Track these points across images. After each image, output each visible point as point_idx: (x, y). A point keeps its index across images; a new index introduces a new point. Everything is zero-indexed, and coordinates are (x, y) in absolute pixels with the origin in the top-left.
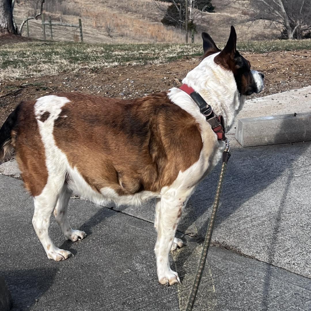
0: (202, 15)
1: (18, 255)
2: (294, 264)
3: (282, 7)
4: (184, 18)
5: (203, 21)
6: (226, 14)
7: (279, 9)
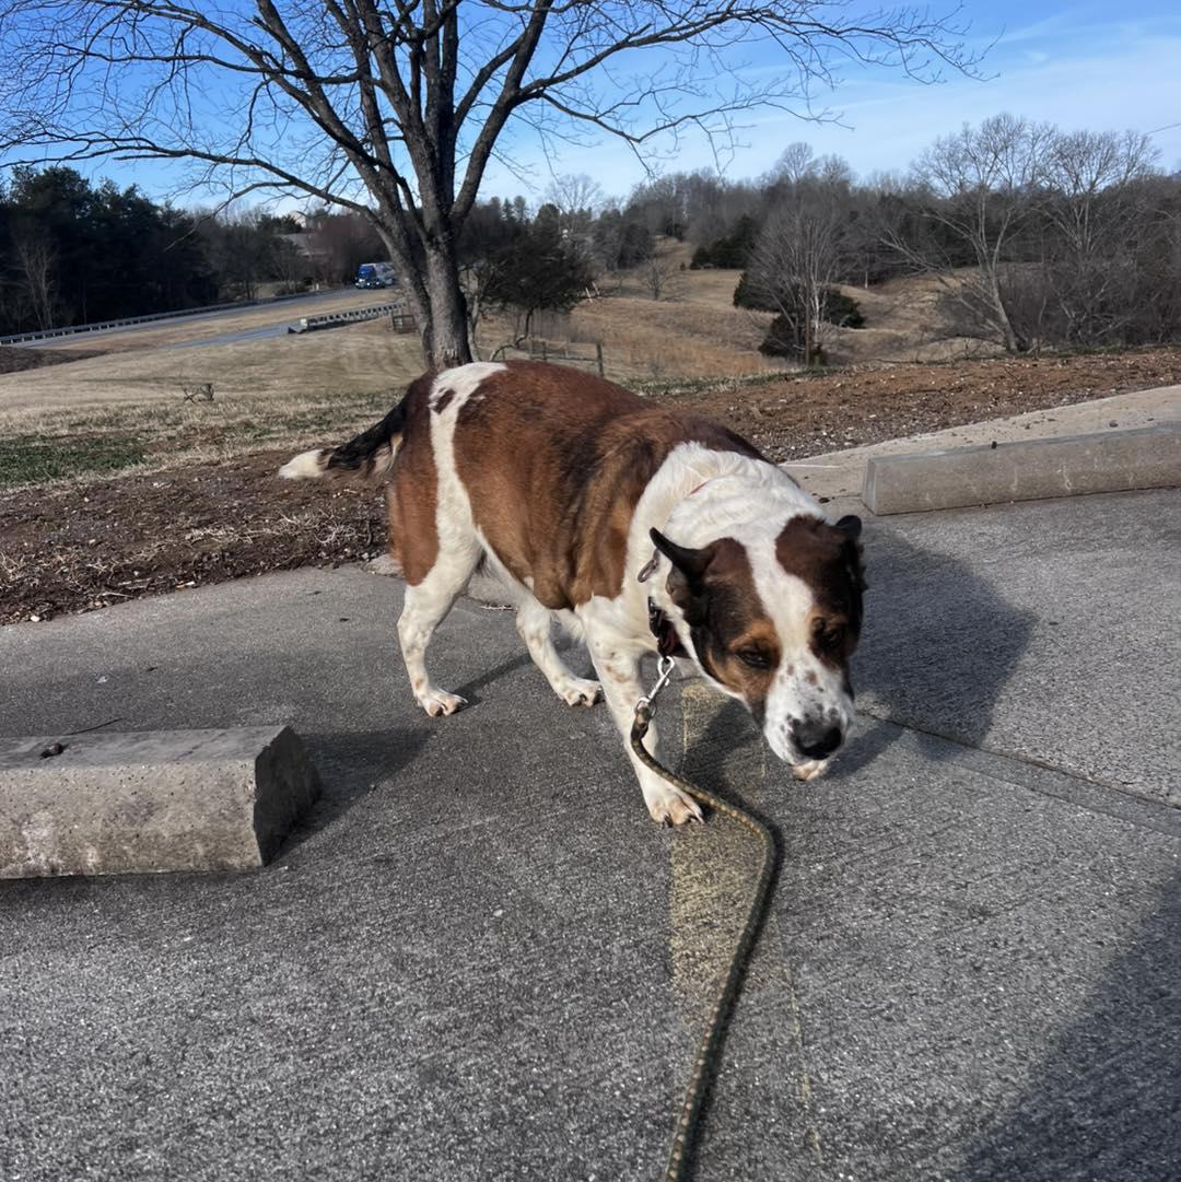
0: (840, 333)
1: (360, 706)
2: (959, 724)
3: (1001, 311)
4: (802, 341)
5: (842, 345)
6: (887, 331)
7: (995, 317)
